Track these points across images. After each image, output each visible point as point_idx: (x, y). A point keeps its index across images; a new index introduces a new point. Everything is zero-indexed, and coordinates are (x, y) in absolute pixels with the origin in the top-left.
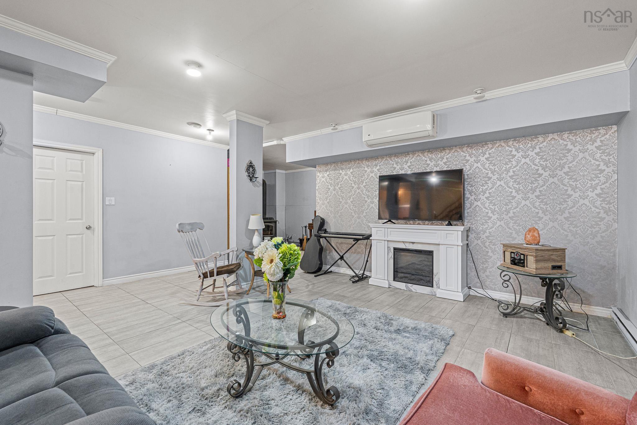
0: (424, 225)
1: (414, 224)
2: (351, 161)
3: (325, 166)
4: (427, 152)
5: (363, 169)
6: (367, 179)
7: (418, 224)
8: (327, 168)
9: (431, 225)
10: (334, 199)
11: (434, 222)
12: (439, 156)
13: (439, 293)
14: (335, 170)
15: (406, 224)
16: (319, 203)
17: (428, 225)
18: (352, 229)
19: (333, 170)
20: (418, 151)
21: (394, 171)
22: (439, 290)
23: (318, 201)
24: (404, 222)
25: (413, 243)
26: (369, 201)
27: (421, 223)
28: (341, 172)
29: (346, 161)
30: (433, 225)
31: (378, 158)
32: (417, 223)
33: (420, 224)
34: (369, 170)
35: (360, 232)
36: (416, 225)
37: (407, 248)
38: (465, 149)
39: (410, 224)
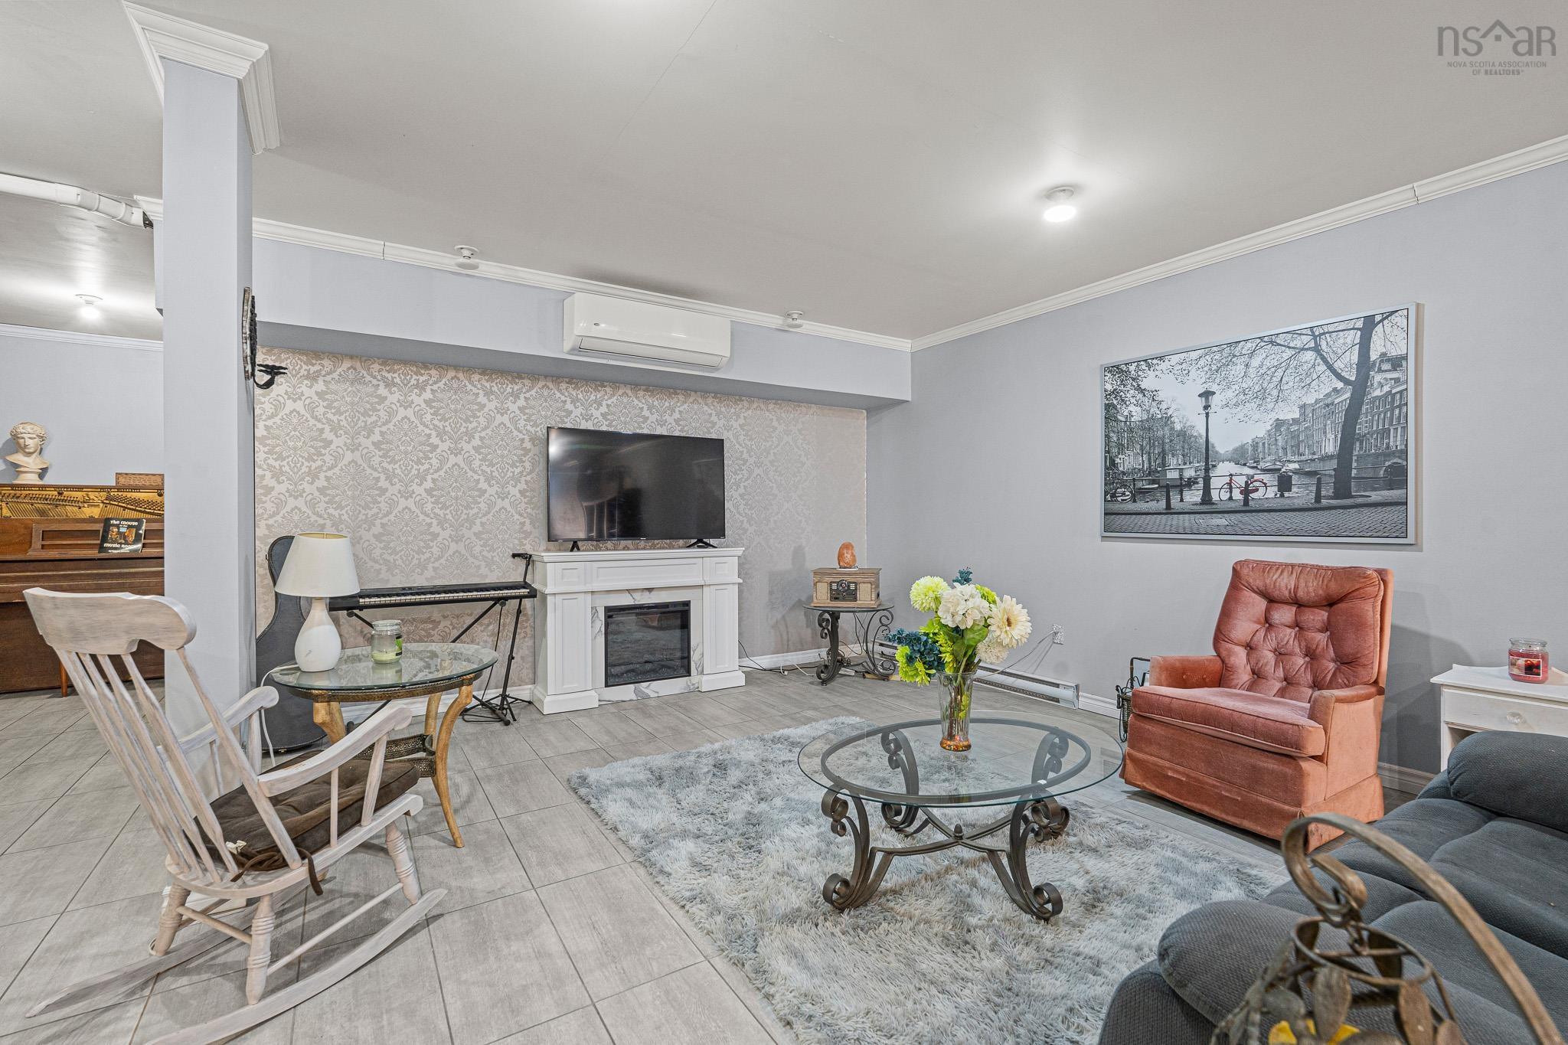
0: (637, 549)
1: (615, 549)
2: (425, 365)
3: (304, 358)
4: (644, 391)
5: (471, 398)
6: (486, 428)
7: (624, 549)
8: (313, 369)
9: (651, 549)
10: (353, 479)
11: (656, 542)
12: (667, 404)
13: (707, 683)
14: (359, 380)
15: (596, 550)
16: (269, 490)
17: (644, 549)
18: (429, 573)
19: (343, 378)
20: (625, 384)
21: (566, 420)
22: (705, 678)
23: (269, 481)
24: (592, 545)
25: (650, 590)
26: (491, 491)
27: (631, 547)
28: (382, 391)
29: (405, 362)
30: (654, 549)
31: (520, 377)
32: (621, 547)
33: (628, 549)
34: (492, 405)
35: (461, 582)
36: (620, 550)
37: (637, 603)
38: (710, 400)
39: (607, 549)
